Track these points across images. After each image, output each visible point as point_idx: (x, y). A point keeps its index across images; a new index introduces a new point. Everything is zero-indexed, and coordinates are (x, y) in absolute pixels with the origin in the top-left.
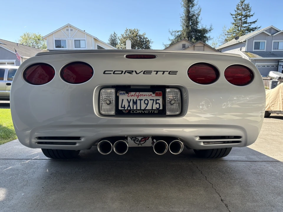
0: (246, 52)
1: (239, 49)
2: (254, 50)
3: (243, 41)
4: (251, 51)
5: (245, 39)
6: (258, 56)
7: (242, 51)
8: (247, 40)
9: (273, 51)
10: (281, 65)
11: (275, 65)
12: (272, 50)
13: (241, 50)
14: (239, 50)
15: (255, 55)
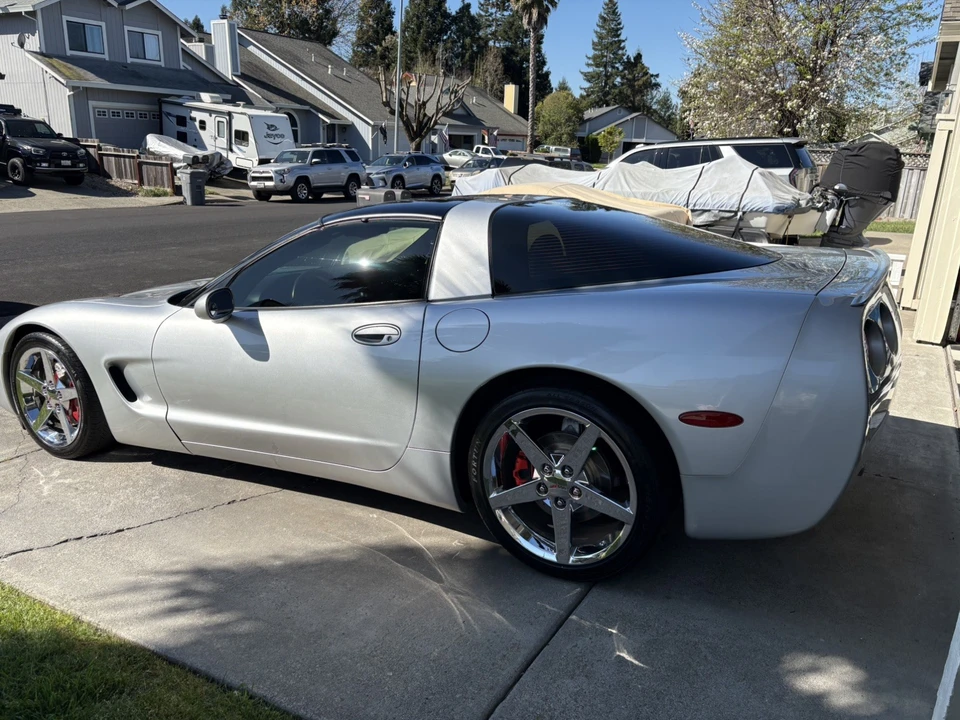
0: (41, 54)
1: (15, 37)
2: (69, 53)
3: (26, 12)
4: (61, 53)
5: (33, 6)
6: (90, 75)
7: (29, 51)
8: (38, 8)
9: (132, 64)
10: (170, 114)
11: (150, 112)
12: (130, 60)
13: (22, 45)
14: (16, 44)
15: (82, 72)
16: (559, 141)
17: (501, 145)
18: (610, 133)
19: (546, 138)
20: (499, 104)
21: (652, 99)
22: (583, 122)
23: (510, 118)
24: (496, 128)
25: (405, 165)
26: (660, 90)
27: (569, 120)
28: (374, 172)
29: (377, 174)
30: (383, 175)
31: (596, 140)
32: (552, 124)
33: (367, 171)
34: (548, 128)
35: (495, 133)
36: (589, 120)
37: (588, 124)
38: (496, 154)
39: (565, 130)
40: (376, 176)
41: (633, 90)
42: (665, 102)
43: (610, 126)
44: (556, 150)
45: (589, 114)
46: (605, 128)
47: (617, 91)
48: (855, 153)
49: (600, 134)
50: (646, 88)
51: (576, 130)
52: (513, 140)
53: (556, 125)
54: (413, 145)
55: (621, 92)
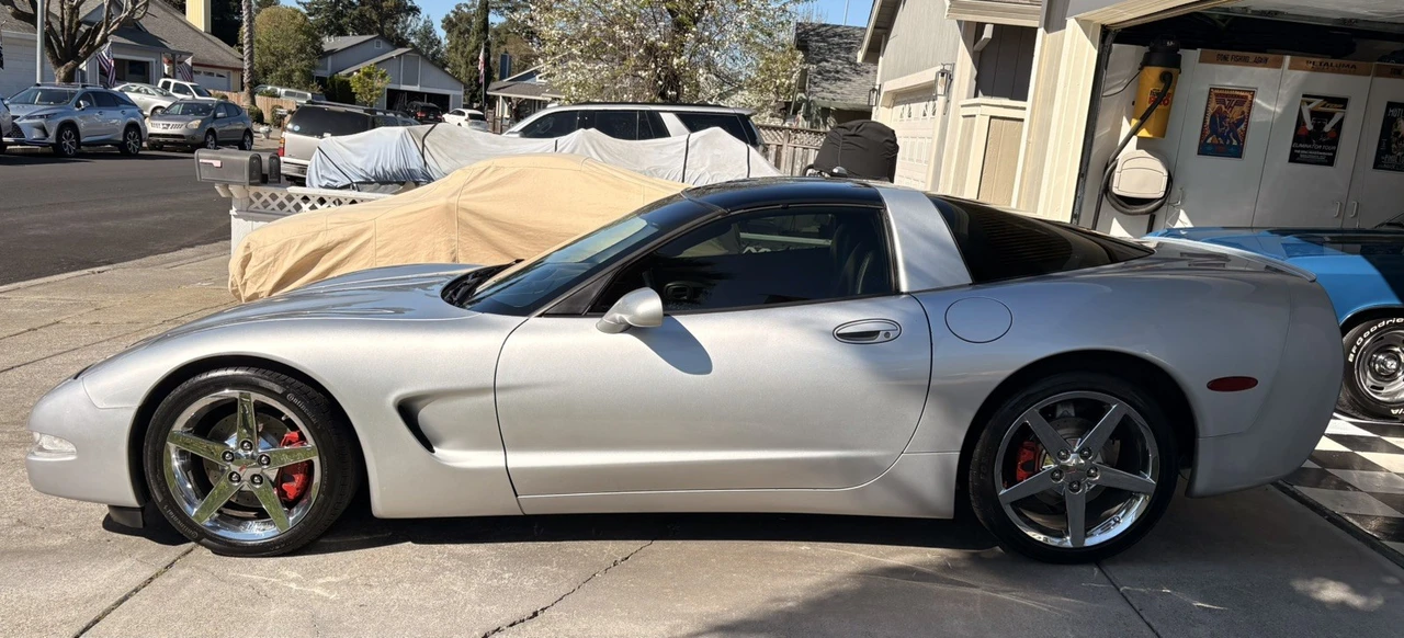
16: (287, 80)
17: (200, 80)
18: (369, 75)
19: (265, 74)
20: (180, 16)
21: (406, 28)
22: (323, 55)
23: (200, 38)
24: (190, 54)
25: (78, 105)
26: (421, 16)
27: (302, 50)
28: (22, 115)
29: (29, 117)
30: (42, 121)
31: (347, 83)
32: (273, 54)
33: (12, 113)
34: (268, 60)
35: (189, 61)
36: (332, 52)
37: (330, 59)
38: (200, 94)
39: (294, 64)
40: (25, 121)
41: (380, 14)
42: (427, 33)
43: (368, 63)
44: (287, 94)
45: (330, 43)
46: (360, 66)
47: (356, 12)
48: (852, 132)
49: (354, 74)
50: (399, 12)
51: (313, 67)
52: (211, 74)
53: (281, 57)
54: (62, 71)
55: (362, 15)
